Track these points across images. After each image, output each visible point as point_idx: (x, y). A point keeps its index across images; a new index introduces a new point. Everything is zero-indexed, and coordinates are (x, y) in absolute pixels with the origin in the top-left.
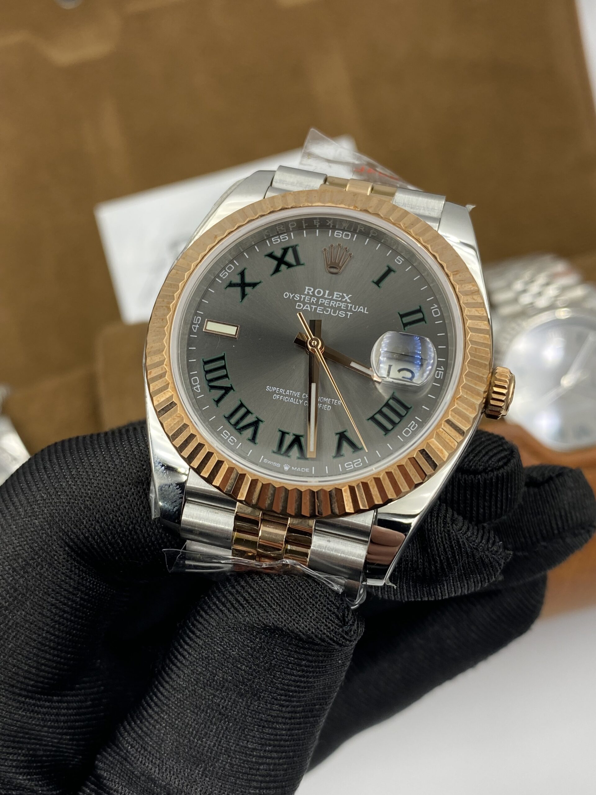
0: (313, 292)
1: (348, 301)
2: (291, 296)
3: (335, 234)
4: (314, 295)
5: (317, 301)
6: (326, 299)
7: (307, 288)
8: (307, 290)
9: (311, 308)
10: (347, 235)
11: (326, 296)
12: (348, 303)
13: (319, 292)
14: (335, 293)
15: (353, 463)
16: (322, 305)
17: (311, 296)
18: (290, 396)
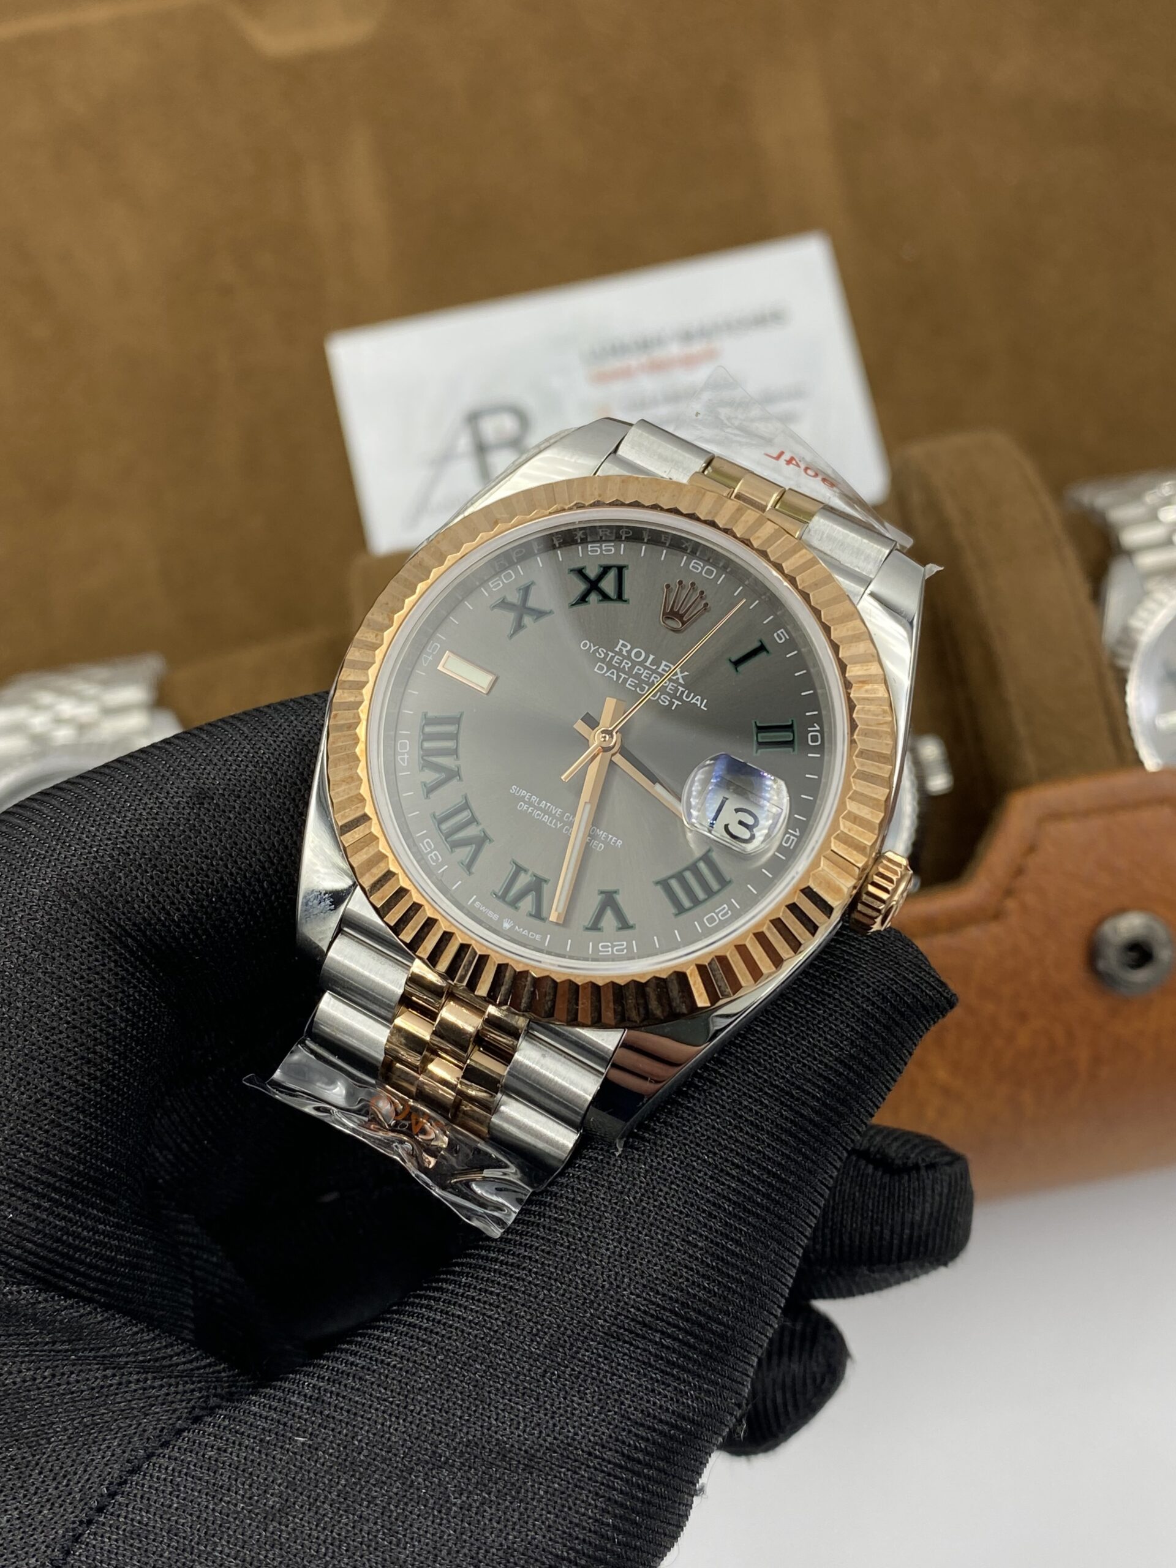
0: (629, 652)
1: (681, 681)
2: (593, 649)
3: (692, 564)
4: (629, 658)
5: (632, 668)
6: (646, 668)
7: (621, 642)
8: (619, 646)
9: (619, 677)
10: (710, 572)
11: (647, 664)
12: (680, 684)
13: (638, 655)
14: (664, 663)
15: (613, 947)
16: (637, 676)
17: (624, 657)
18: (545, 812)
